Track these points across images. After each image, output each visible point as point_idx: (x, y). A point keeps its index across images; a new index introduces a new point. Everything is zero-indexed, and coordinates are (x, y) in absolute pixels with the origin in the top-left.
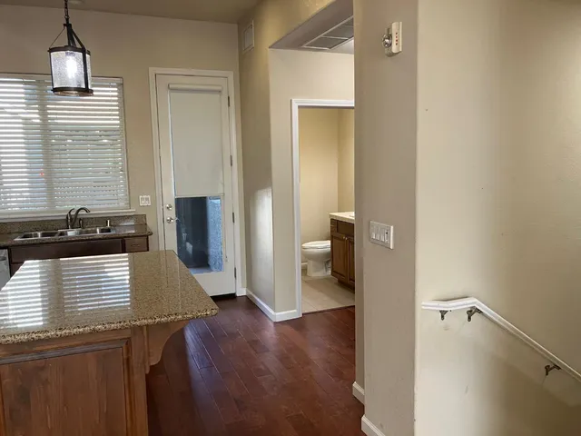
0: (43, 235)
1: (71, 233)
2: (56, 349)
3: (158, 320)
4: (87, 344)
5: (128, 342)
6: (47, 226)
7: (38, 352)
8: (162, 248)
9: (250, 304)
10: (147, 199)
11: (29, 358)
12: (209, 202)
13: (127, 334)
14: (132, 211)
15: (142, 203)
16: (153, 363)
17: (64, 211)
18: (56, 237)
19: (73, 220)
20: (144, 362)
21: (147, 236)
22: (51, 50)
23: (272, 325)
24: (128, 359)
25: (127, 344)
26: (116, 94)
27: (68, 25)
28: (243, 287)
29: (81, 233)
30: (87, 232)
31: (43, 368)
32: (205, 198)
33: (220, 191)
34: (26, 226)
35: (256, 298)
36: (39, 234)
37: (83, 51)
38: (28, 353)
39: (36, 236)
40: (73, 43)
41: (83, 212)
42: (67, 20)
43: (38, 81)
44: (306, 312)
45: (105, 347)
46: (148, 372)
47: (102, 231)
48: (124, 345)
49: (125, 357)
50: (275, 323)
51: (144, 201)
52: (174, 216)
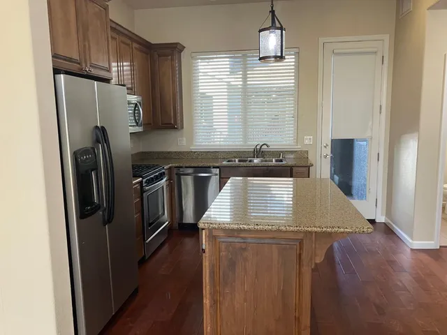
0: (239, 161)
1: (256, 161)
2: (255, 238)
3: (324, 229)
4: (274, 238)
5: (301, 242)
6: (242, 155)
7: (242, 238)
8: (318, 177)
9: (388, 231)
10: (310, 139)
11: (236, 240)
12: (356, 143)
13: (300, 236)
14: (298, 147)
15: (307, 142)
16: (318, 262)
17: (253, 146)
18: (247, 162)
19: (258, 152)
20: (311, 259)
21: (309, 167)
22: (260, 31)
23: (409, 250)
24: (300, 254)
25: (300, 243)
26: (294, 60)
27: (273, 12)
28: (382, 215)
29: (262, 161)
30: (266, 161)
31: (245, 249)
32: (353, 140)
33: (368, 134)
34: (230, 155)
35: (394, 226)
36: (237, 160)
37: (281, 29)
38: (237, 237)
39: (235, 161)
40: (275, 24)
41: (265, 147)
42: (272, 8)
43: (244, 55)
44: (443, 245)
45: (284, 243)
46: (313, 267)
47: (276, 161)
48: (298, 244)
49: (298, 252)
50: (412, 250)
51: (308, 140)
52: (329, 153)
